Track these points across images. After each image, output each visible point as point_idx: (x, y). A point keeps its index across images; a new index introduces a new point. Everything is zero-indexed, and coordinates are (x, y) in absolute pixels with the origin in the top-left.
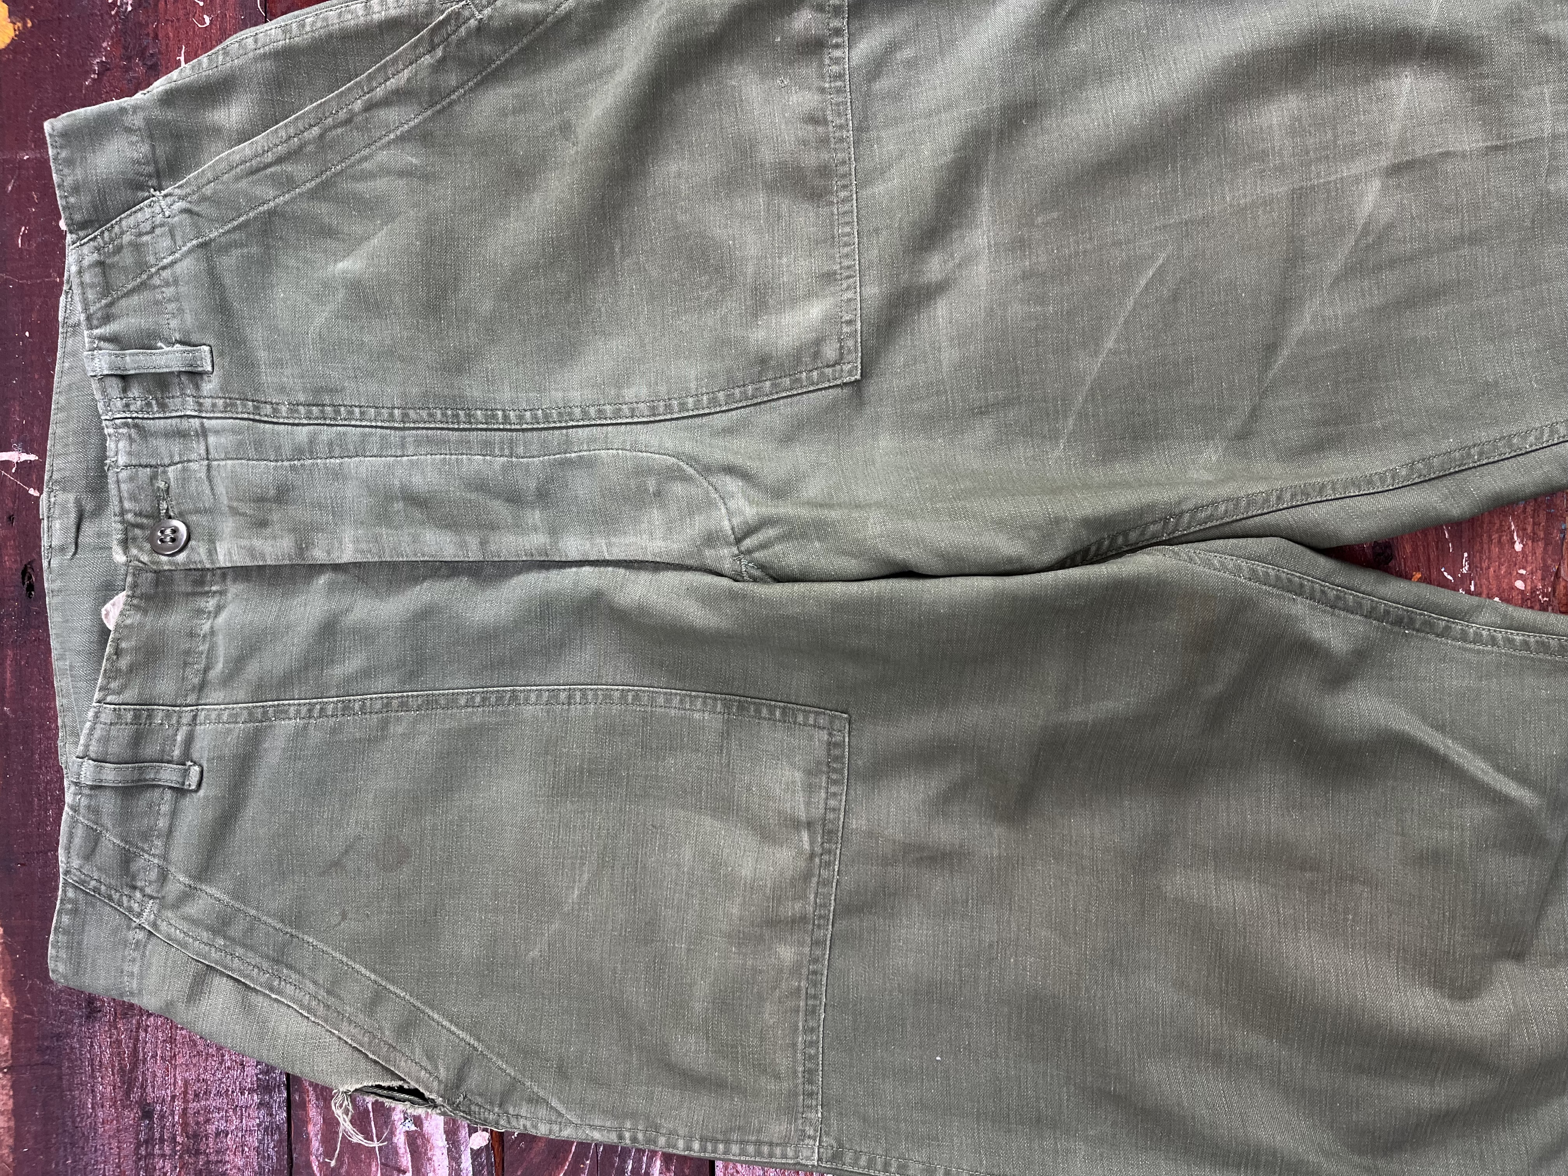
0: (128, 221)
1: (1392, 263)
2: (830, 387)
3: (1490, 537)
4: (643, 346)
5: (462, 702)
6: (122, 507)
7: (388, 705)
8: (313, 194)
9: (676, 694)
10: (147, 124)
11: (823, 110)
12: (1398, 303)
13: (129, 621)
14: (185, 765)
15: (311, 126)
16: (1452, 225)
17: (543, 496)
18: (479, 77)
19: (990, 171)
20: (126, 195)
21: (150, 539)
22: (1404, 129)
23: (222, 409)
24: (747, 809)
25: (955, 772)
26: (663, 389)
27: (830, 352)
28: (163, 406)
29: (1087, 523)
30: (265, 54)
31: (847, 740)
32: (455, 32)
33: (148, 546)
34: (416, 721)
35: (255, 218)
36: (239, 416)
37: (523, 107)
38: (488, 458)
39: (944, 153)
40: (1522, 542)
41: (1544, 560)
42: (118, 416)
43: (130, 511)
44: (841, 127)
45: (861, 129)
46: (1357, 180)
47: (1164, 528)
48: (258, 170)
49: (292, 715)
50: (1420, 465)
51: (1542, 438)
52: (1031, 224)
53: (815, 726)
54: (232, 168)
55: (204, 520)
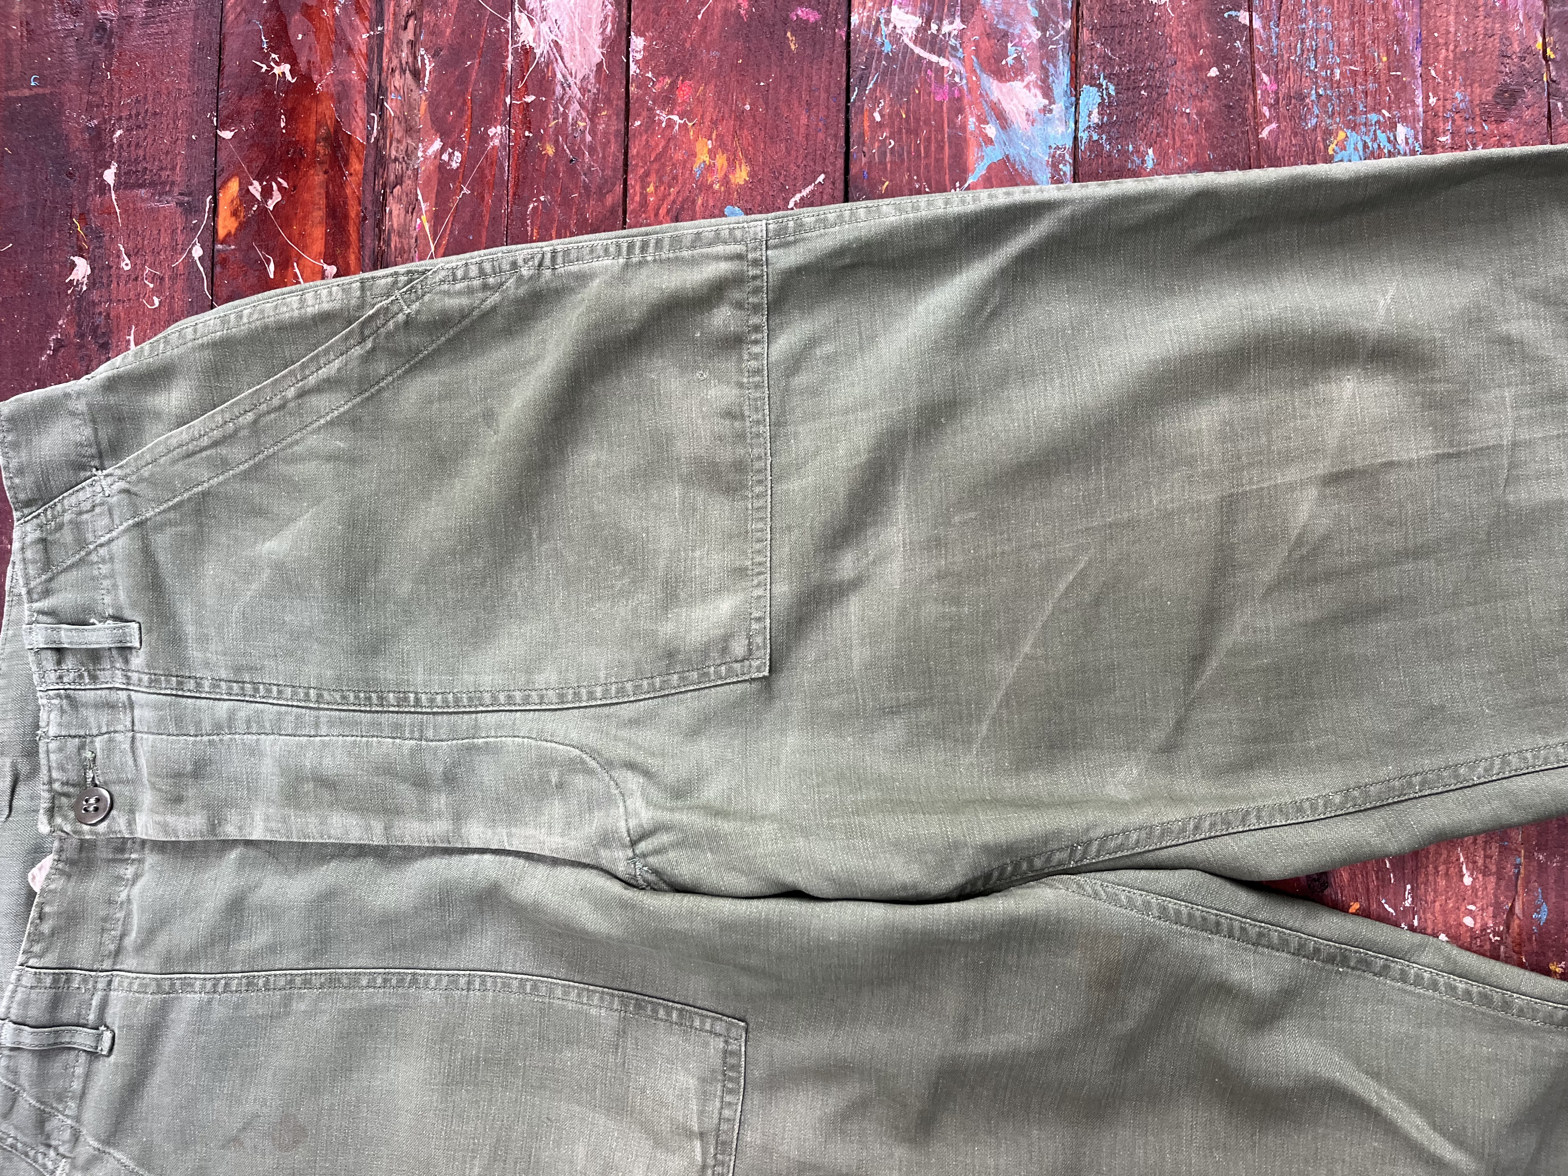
0: (70, 500)
1: (1328, 576)
2: (738, 682)
3: (1436, 868)
4: (556, 630)
5: (364, 982)
6: (50, 776)
7: (291, 982)
8: (245, 476)
9: (574, 987)
10: (90, 409)
11: (740, 405)
12: (1336, 618)
13: (52, 887)
14: (97, 1029)
15: (246, 411)
16: (1394, 539)
17: (450, 779)
18: (407, 366)
19: (906, 469)
20: (67, 475)
21: (74, 808)
22: (1343, 436)
23: (146, 684)
24: (641, 1112)
25: (853, 1090)
26: (572, 677)
27: (738, 648)
28: (94, 678)
29: (986, 849)
30: (202, 345)
31: (743, 1049)
32: (383, 325)
33: (72, 815)
34: (318, 999)
35: (190, 499)
36: (163, 692)
37: (447, 395)
38: (398, 741)
39: (858, 453)
40: (1472, 875)
41: (1496, 896)
42: (52, 687)
43: (58, 780)
44: (758, 422)
45: (778, 424)
46: (1291, 487)
47: (1070, 855)
48: (194, 453)
49: (197, 989)
50: (1356, 793)
51: (1491, 769)
52: (948, 524)
53: (711, 1032)
54: (169, 451)
55: (126, 790)
